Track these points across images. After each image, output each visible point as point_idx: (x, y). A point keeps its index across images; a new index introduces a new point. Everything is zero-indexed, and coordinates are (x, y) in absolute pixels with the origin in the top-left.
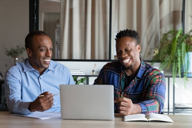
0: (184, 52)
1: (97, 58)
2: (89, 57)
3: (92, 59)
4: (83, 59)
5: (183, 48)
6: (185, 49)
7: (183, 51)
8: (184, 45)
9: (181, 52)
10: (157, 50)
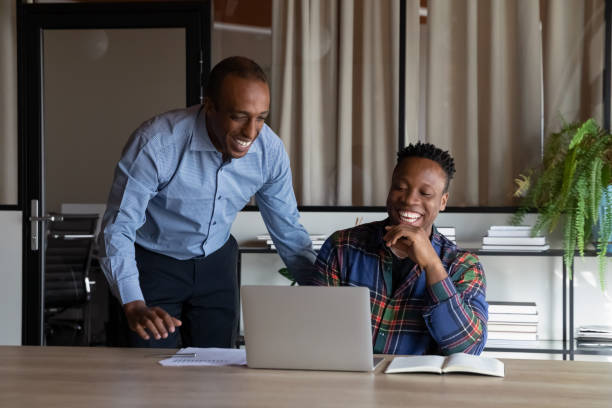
0: (597, 185)
1: (367, 202)
2: (346, 198)
3: (356, 205)
4: (331, 204)
5: (594, 175)
6: (600, 178)
7: (594, 185)
8: (597, 166)
9: (589, 185)
10: (524, 180)
